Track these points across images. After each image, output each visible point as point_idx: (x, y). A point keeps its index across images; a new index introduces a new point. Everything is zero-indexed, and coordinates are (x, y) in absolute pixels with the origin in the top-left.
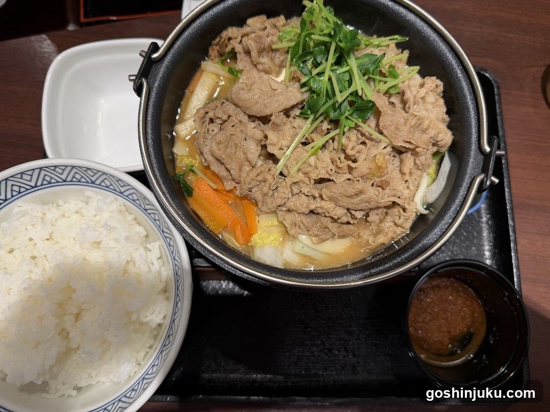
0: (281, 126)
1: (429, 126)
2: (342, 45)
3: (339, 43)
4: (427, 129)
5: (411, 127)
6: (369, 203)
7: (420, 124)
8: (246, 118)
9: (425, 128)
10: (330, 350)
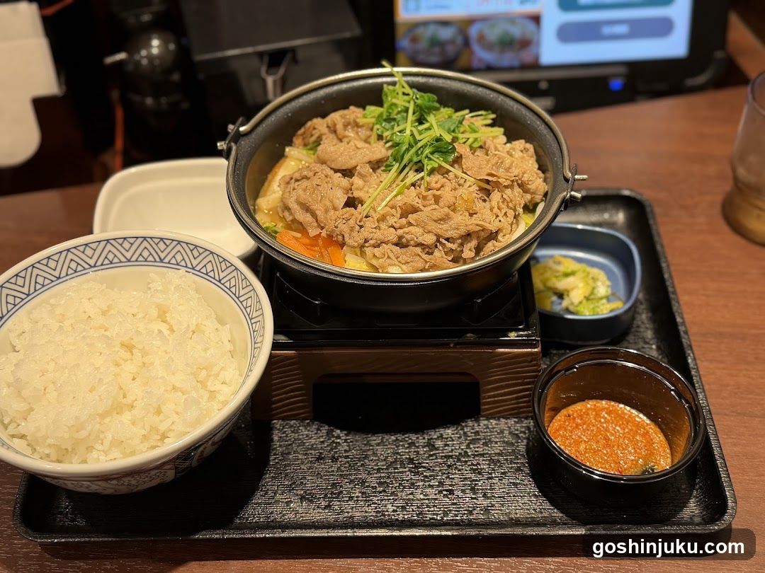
0: (367, 176)
1: (511, 165)
2: (419, 102)
3: (416, 100)
4: (509, 168)
5: (493, 165)
6: (458, 229)
7: (502, 162)
8: (332, 172)
9: (507, 166)
10: (451, 492)
